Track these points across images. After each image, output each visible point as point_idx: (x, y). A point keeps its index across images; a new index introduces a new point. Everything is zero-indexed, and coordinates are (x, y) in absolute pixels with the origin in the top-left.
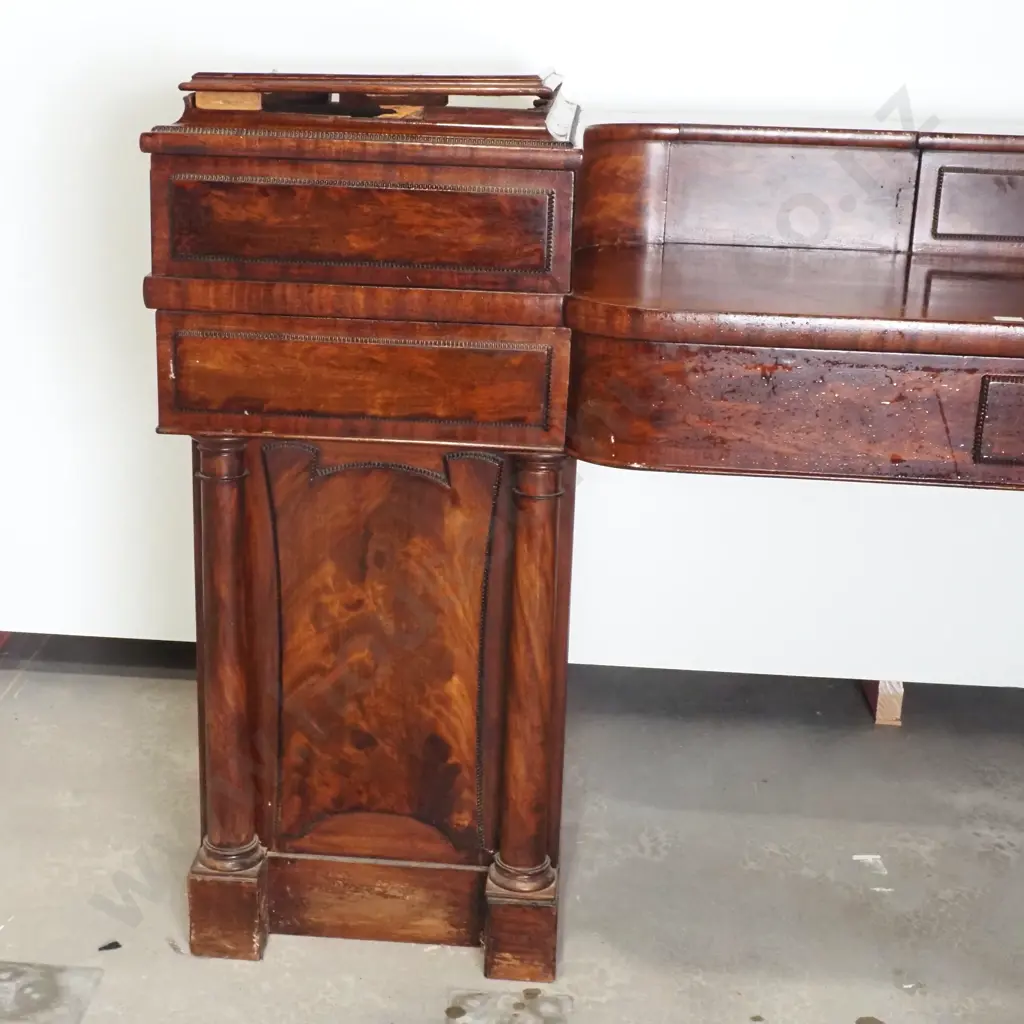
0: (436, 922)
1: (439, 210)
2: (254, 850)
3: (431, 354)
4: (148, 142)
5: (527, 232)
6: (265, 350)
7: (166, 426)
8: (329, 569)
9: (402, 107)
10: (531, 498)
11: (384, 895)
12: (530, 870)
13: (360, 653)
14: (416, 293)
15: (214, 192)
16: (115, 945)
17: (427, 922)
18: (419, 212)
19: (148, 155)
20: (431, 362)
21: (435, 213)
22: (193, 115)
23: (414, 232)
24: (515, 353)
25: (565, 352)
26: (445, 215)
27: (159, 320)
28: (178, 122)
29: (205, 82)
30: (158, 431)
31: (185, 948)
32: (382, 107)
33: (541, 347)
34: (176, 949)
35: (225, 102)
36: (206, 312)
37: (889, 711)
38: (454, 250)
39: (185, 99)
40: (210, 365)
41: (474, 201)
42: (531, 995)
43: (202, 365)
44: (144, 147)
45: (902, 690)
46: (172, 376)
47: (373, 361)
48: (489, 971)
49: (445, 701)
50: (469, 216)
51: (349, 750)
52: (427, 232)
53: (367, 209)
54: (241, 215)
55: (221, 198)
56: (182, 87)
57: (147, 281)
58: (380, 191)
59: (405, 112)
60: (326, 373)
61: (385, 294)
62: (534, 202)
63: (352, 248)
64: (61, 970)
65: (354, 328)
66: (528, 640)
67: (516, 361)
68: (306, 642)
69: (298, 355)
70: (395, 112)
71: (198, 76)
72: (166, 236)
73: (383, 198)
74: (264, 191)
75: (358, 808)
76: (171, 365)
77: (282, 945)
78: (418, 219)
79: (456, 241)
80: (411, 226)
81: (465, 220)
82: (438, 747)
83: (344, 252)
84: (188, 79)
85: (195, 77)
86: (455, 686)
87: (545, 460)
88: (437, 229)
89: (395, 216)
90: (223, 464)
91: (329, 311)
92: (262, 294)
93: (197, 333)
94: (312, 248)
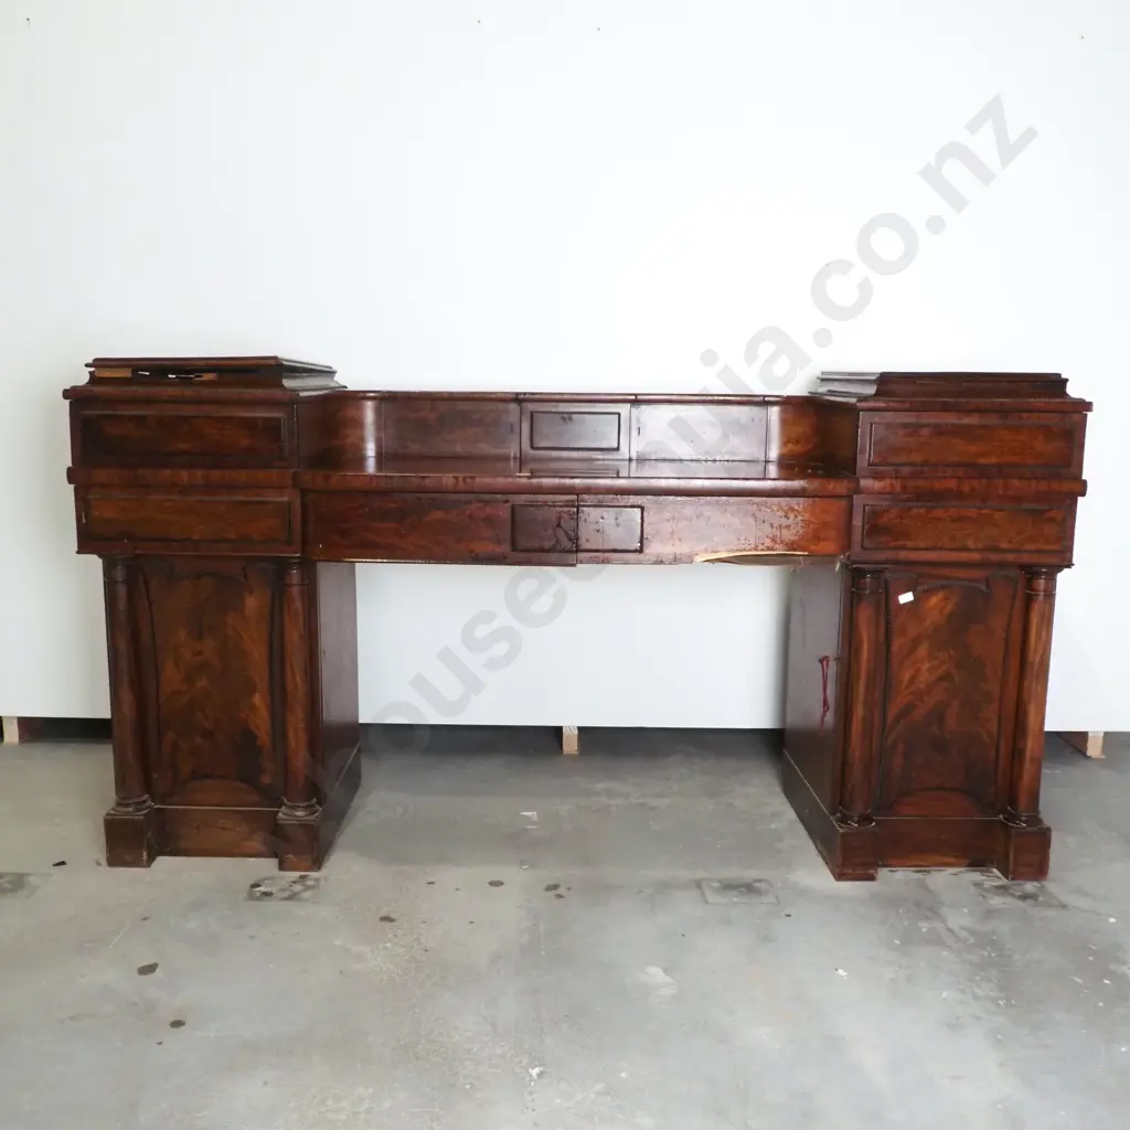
0: (256, 843)
1: (223, 426)
2: (145, 801)
4: (67, 394)
5: (272, 437)
7: (82, 550)
8: (182, 634)
9: (206, 374)
10: (291, 585)
11: (224, 829)
12: (306, 804)
13: (202, 683)
15: (104, 420)
16: (63, 863)
17: (249, 844)
18: (213, 427)
19: (68, 401)
20: (225, 509)
21: (222, 428)
22: (93, 379)
23: (212, 439)
25: (297, 502)
26: (228, 429)
27: (76, 490)
28: (86, 384)
29: (99, 363)
30: (78, 552)
31: (104, 862)
32: (196, 374)
33: (285, 499)
34: (99, 864)
35: (111, 373)
36: (102, 486)
37: (571, 744)
38: (235, 448)
39: (90, 372)
40: (105, 515)
41: (243, 421)
42: (303, 878)
43: (100, 514)
44: (65, 397)
45: (576, 732)
46: (84, 521)
48: (282, 867)
49: (253, 708)
50: (241, 429)
51: (199, 740)
52: (219, 438)
53: (186, 427)
54: (119, 432)
55: (108, 423)
56: (87, 365)
57: (69, 469)
58: (193, 417)
59: (207, 377)
61: (199, 473)
63: (179, 448)
64: (28, 875)
65: (182, 492)
66: (292, 670)
67: (271, 507)
68: (171, 677)
70: (203, 376)
71: (96, 360)
73: (195, 421)
74: (131, 418)
75: (206, 776)
77: (163, 862)
78: (214, 432)
79: (235, 443)
80: (210, 436)
81: (239, 431)
82: (250, 736)
84: (90, 361)
85: (94, 360)
86: (257, 699)
87: (295, 563)
88: (224, 436)
89: (201, 430)
90: (119, 574)
91: (169, 483)
92: (132, 475)
93: (97, 497)
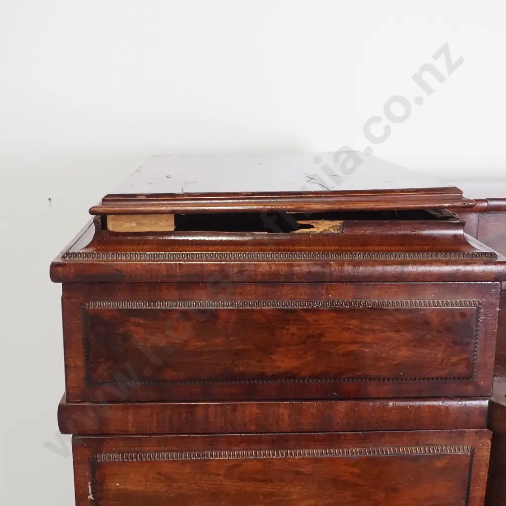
1: (367, 326)
3: (356, 463)
4: (58, 271)
5: (455, 343)
6: (187, 469)
9: (320, 222)
14: (342, 406)
15: (133, 319)
18: (347, 329)
19: (59, 285)
20: (357, 471)
21: (363, 329)
23: (342, 349)
24: (440, 457)
25: (485, 452)
26: (373, 331)
27: (75, 445)
28: (88, 247)
32: (300, 222)
33: (463, 450)
35: (138, 224)
38: (382, 364)
39: (95, 223)
40: (131, 487)
41: (402, 317)
43: (123, 487)
44: (55, 277)
46: (91, 497)
47: (298, 473)
50: (398, 331)
52: (354, 348)
53: (293, 329)
54: (160, 340)
55: (139, 325)
58: (306, 311)
59: (322, 227)
60: (250, 487)
61: (312, 407)
62: (463, 314)
63: (279, 367)
65: (278, 443)
67: (439, 464)
69: (222, 472)
70: (313, 227)
72: (80, 362)
73: (310, 318)
76: (90, 488)
78: (346, 335)
79: (384, 355)
80: (338, 343)
81: (392, 335)
83: (268, 371)
85: (105, 200)
88: (365, 344)
89: (321, 335)
91: (253, 428)
92: (184, 416)
93: (116, 457)
94: (236, 370)
